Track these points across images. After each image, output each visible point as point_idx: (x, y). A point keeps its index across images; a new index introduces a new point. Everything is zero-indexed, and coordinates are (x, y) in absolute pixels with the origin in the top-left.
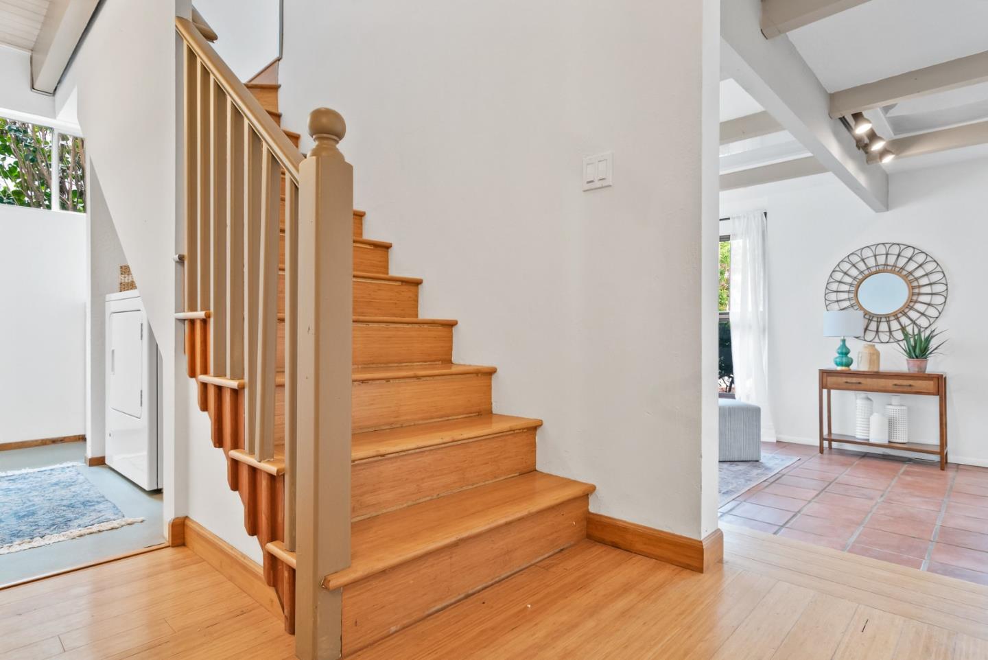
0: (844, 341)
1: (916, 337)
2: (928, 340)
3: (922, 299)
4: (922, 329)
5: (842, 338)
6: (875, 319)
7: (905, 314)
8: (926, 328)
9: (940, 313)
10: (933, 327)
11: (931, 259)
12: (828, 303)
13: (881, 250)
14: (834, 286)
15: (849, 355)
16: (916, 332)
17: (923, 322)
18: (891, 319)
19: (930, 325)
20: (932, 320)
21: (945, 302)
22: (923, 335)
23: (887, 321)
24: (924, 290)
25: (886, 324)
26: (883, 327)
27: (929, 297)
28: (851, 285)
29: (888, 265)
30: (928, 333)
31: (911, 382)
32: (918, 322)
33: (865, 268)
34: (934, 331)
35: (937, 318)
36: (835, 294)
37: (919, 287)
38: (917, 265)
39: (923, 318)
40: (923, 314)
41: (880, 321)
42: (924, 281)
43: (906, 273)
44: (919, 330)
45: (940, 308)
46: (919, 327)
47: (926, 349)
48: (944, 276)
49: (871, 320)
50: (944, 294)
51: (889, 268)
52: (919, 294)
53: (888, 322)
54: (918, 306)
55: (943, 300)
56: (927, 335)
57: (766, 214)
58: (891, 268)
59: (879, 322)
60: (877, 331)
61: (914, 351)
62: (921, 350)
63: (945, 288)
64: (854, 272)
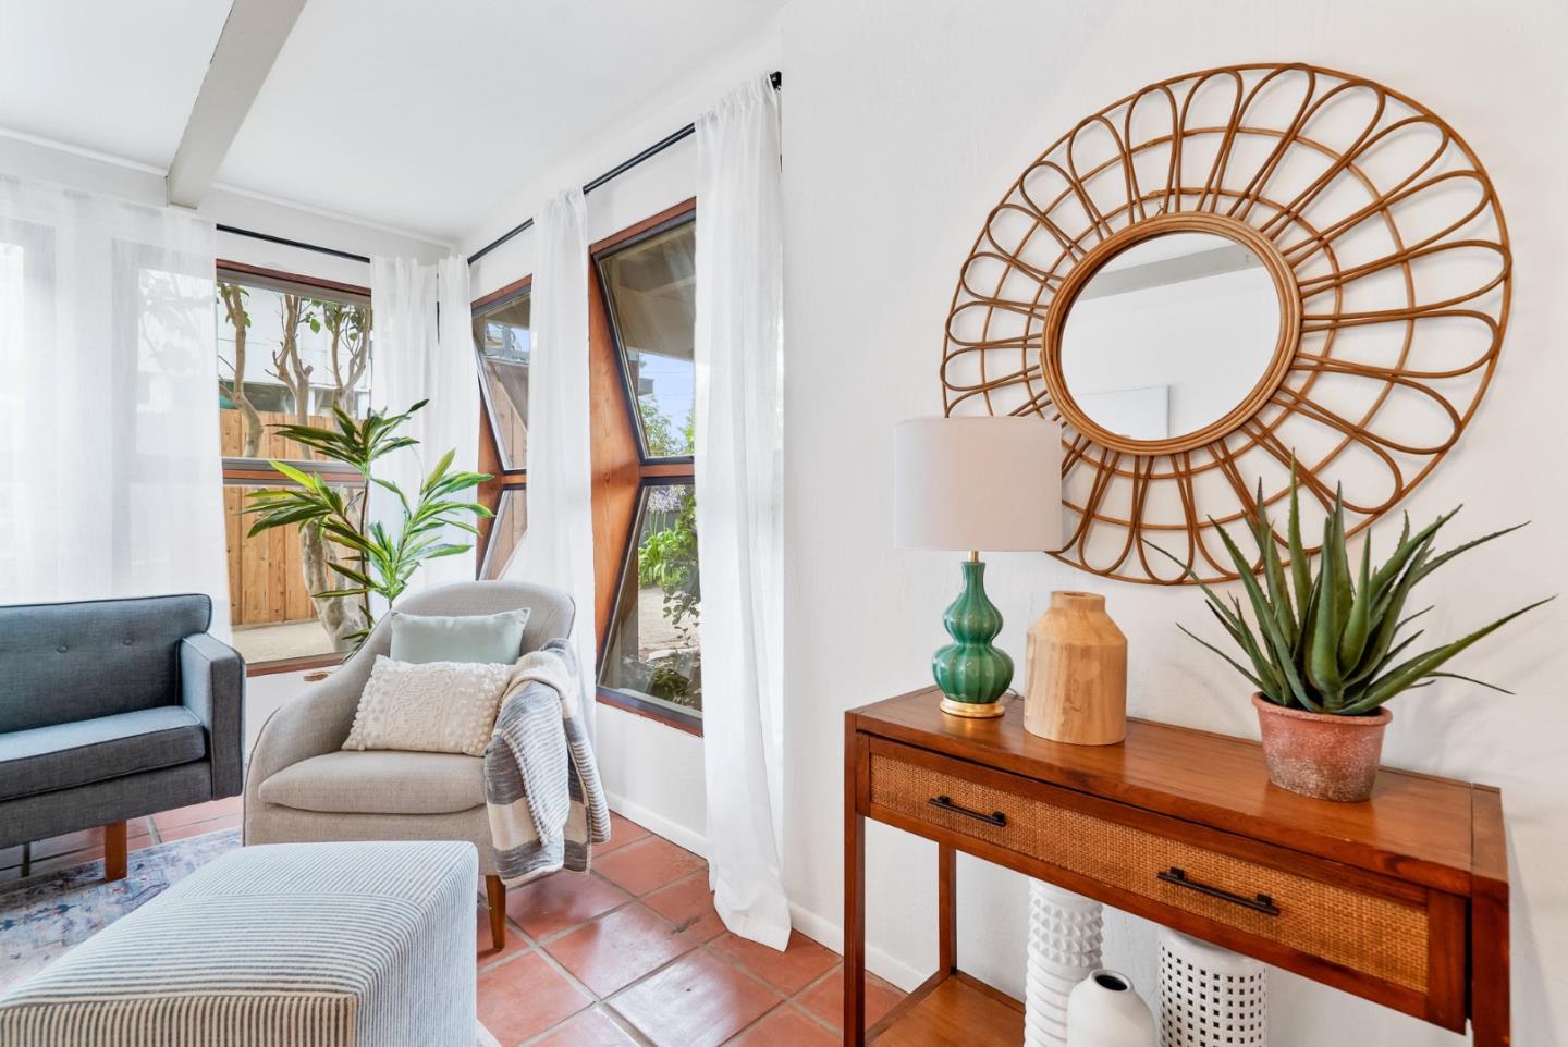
0: (975, 571)
1: (1315, 568)
2: (1389, 589)
3: (1355, 346)
4: (1350, 521)
5: (969, 557)
6: (1127, 466)
7: (1264, 437)
8: (1378, 513)
9: (1460, 425)
10: (1420, 511)
11: (1407, 112)
12: (952, 396)
13: (1154, 119)
14: (972, 326)
15: (997, 643)
16: (1313, 536)
17: (1360, 477)
18: (1194, 465)
19: (1400, 494)
20: (1410, 468)
21: (1493, 355)
22: (1353, 553)
23: (1178, 476)
24: (1366, 297)
25: (1172, 487)
26: (1164, 502)
27: (1396, 333)
28: (1031, 310)
29: (1182, 191)
30: (1384, 545)
31: (1274, 883)
32: (1328, 478)
33: (1088, 224)
34: (1429, 534)
35: (1442, 451)
36: (976, 355)
37: (1340, 281)
38: (1327, 164)
39: (1358, 454)
40: (1358, 434)
41: (1149, 477)
42: (1371, 243)
43: (1270, 214)
44: (1333, 526)
45: (1460, 394)
46: (1334, 503)
47: (1375, 640)
48: (1490, 196)
49: (1113, 471)
50: (1492, 305)
51: (1189, 204)
52: (1338, 322)
53: (1185, 478)
54: (1335, 393)
55: (1483, 340)
56: (1379, 561)
57: (777, 80)
58: (1196, 200)
59: (1142, 481)
60: (1136, 526)
61: (1301, 665)
62: (1340, 663)
63: (1493, 265)
64: (1044, 251)
